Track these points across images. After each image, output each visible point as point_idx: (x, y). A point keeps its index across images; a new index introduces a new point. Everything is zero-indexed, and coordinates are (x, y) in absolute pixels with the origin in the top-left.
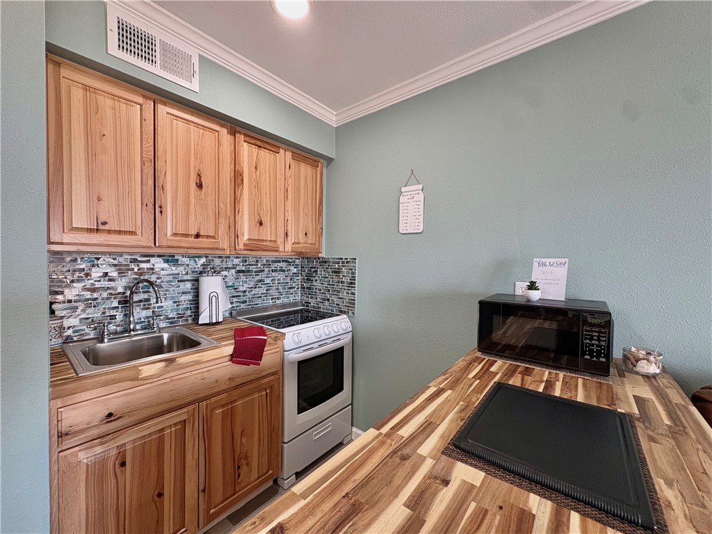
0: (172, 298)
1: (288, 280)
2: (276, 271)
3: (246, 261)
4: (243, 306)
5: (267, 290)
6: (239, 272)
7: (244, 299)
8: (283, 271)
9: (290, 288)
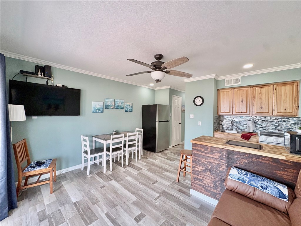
0: (242, 125)
1: (289, 125)
2: (280, 122)
3: (266, 118)
4: (264, 130)
5: (275, 127)
6: (263, 121)
7: (265, 129)
8: (286, 122)
9: (289, 128)
